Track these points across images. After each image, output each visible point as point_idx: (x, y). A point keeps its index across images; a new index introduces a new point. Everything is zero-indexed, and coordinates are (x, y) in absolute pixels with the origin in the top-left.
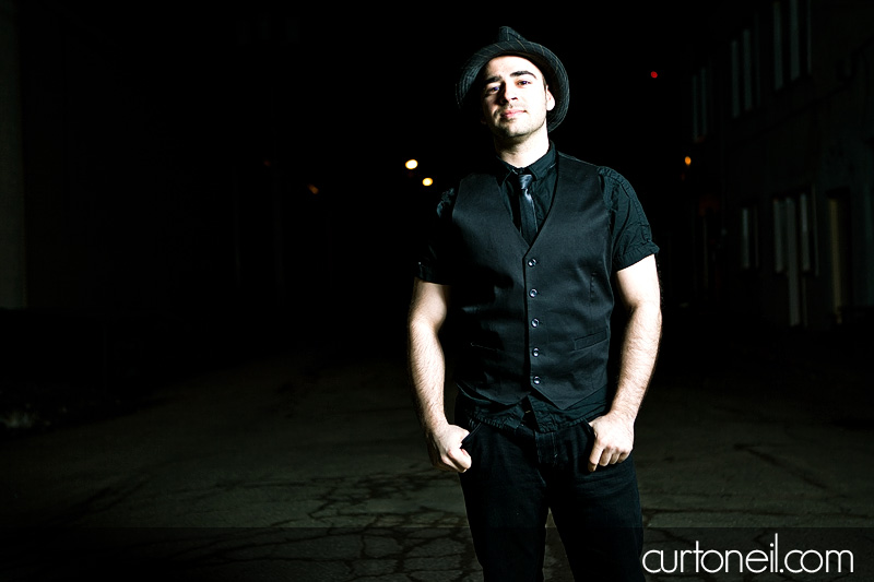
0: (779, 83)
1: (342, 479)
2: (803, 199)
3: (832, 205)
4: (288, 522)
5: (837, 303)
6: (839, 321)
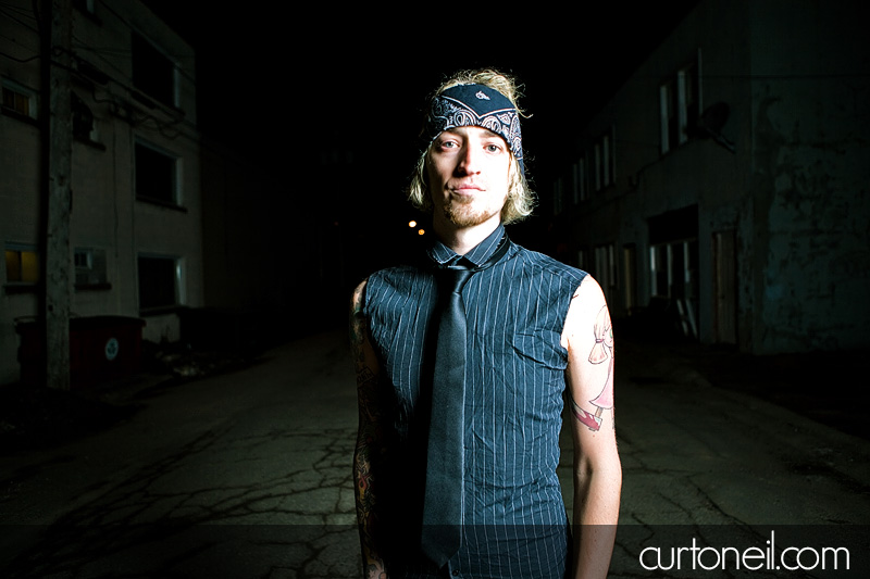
0: (598, 187)
1: (342, 431)
2: (611, 248)
3: (627, 252)
4: (298, 472)
5: (629, 304)
6: (630, 313)
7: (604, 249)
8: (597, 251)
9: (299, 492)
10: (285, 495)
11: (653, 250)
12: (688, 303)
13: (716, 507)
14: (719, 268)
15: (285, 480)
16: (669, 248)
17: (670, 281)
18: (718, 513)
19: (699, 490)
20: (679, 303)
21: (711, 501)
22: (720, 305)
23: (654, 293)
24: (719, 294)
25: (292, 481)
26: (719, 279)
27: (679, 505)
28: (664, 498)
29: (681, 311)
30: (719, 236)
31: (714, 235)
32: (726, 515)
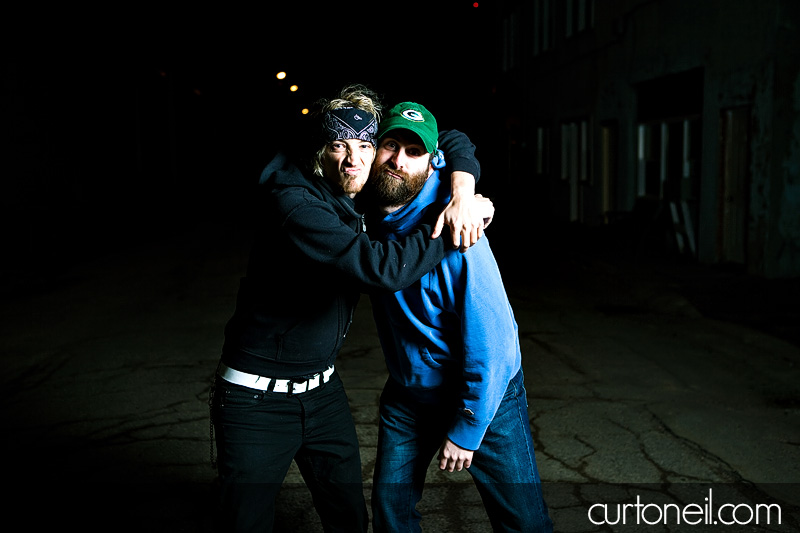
0: (569, 32)
2: (584, 126)
3: (605, 132)
4: (180, 403)
5: (605, 208)
6: (606, 221)
7: (573, 125)
8: (564, 127)
9: (188, 421)
10: (173, 424)
11: (641, 130)
12: (685, 206)
13: (668, 430)
14: (727, 158)
15: (167, 410)
16: (664, 128)
17: (663, 176)
18: (670, 435)
19: (654, 416)
20: (673, 207)
21: (664, 426)
22: (727, 211)
23: (642, 193)
24: (727, 194)
25: (176, 411)
26: (727, 173)
27: (628, 429)
28: (613, 423)
29: (676, 219)
30: (730, 114)
31: (723, 112)
32: (677, 437)
